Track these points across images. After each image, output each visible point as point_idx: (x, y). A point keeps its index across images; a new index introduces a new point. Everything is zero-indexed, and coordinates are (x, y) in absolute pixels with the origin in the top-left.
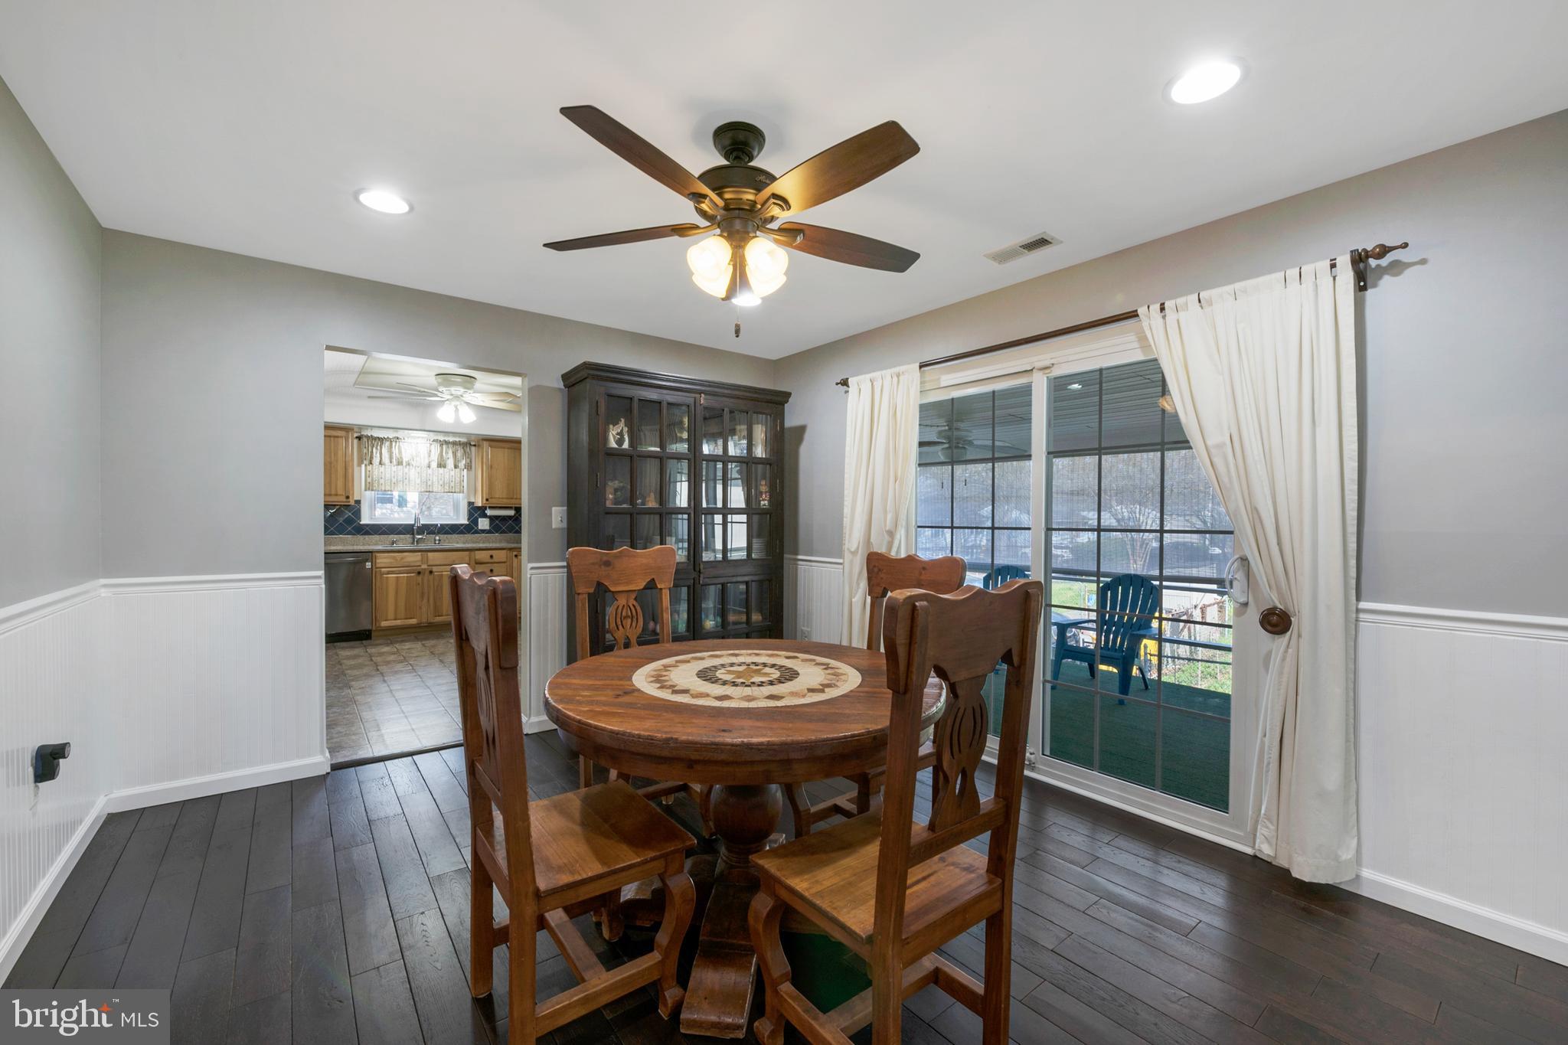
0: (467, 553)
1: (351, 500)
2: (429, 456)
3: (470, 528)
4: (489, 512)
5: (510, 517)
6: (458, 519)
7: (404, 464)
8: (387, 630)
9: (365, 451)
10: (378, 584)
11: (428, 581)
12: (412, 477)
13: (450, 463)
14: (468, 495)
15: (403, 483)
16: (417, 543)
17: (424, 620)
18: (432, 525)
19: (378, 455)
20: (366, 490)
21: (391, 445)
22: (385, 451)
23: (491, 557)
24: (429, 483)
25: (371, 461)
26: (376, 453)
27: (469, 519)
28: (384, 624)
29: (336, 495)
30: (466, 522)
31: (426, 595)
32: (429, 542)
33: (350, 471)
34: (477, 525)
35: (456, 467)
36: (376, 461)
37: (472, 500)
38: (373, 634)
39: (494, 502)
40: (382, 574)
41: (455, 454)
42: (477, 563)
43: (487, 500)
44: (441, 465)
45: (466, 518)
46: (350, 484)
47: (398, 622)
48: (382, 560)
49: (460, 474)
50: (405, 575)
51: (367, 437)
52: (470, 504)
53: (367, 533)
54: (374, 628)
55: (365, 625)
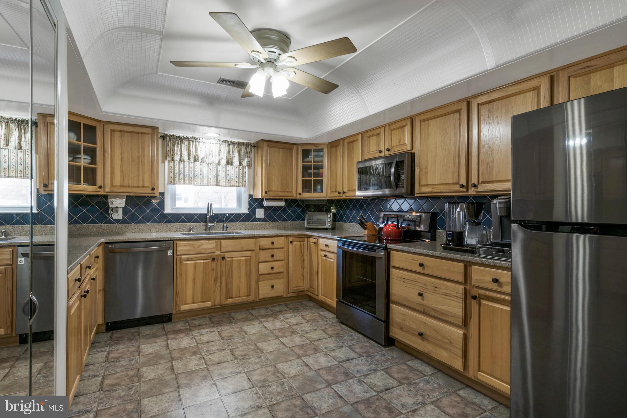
0: (253, 240)
1: (156, 191)
2: (219, 155)
3: (249, 218)
4: (265, 203)
5: (280, 208)
6: (240, 209)
7: (200, 161)
8: (184, 312)
9: (168, 148)
10: (178, 271)
11: (221, 266)
12: (206, 173)
13: (236, 161)
14: (249, 190)
15: (198, 177)
16: (210, 230)
17: (217, 302)
18: (221, 214)
19: (179, 152)
20: (168, 184)
21: (189, 144)
22: (184, 149)
23: (273, 243)
24: (219, 178)
25: (173, 158)
26: (177, 151)
27: (249, 209)
28: (183, 308)
29: (143, 187)
30: (247, 212)
31: (219, 280)
32: (218, 229)
33: (155, 164)
34: (255, 214)
35: (240, 164)
36: (177, 157)
37: (252, 193)
38: (173, 317)
39: (271, 195)
40: (182, 261)
41: (239, 153)
42: (260, 249)
43: (266, 193)
44: (229, 163)
45: (247, 208)
46: (155, 177)
47: (196, 306)
48: (182, 248)
49: (243, 171)
50: (202, 261)
51: (170, 136)
52: (250, 196)
53: (170, 221)
54: (175, 312)
55: (167, 310)
